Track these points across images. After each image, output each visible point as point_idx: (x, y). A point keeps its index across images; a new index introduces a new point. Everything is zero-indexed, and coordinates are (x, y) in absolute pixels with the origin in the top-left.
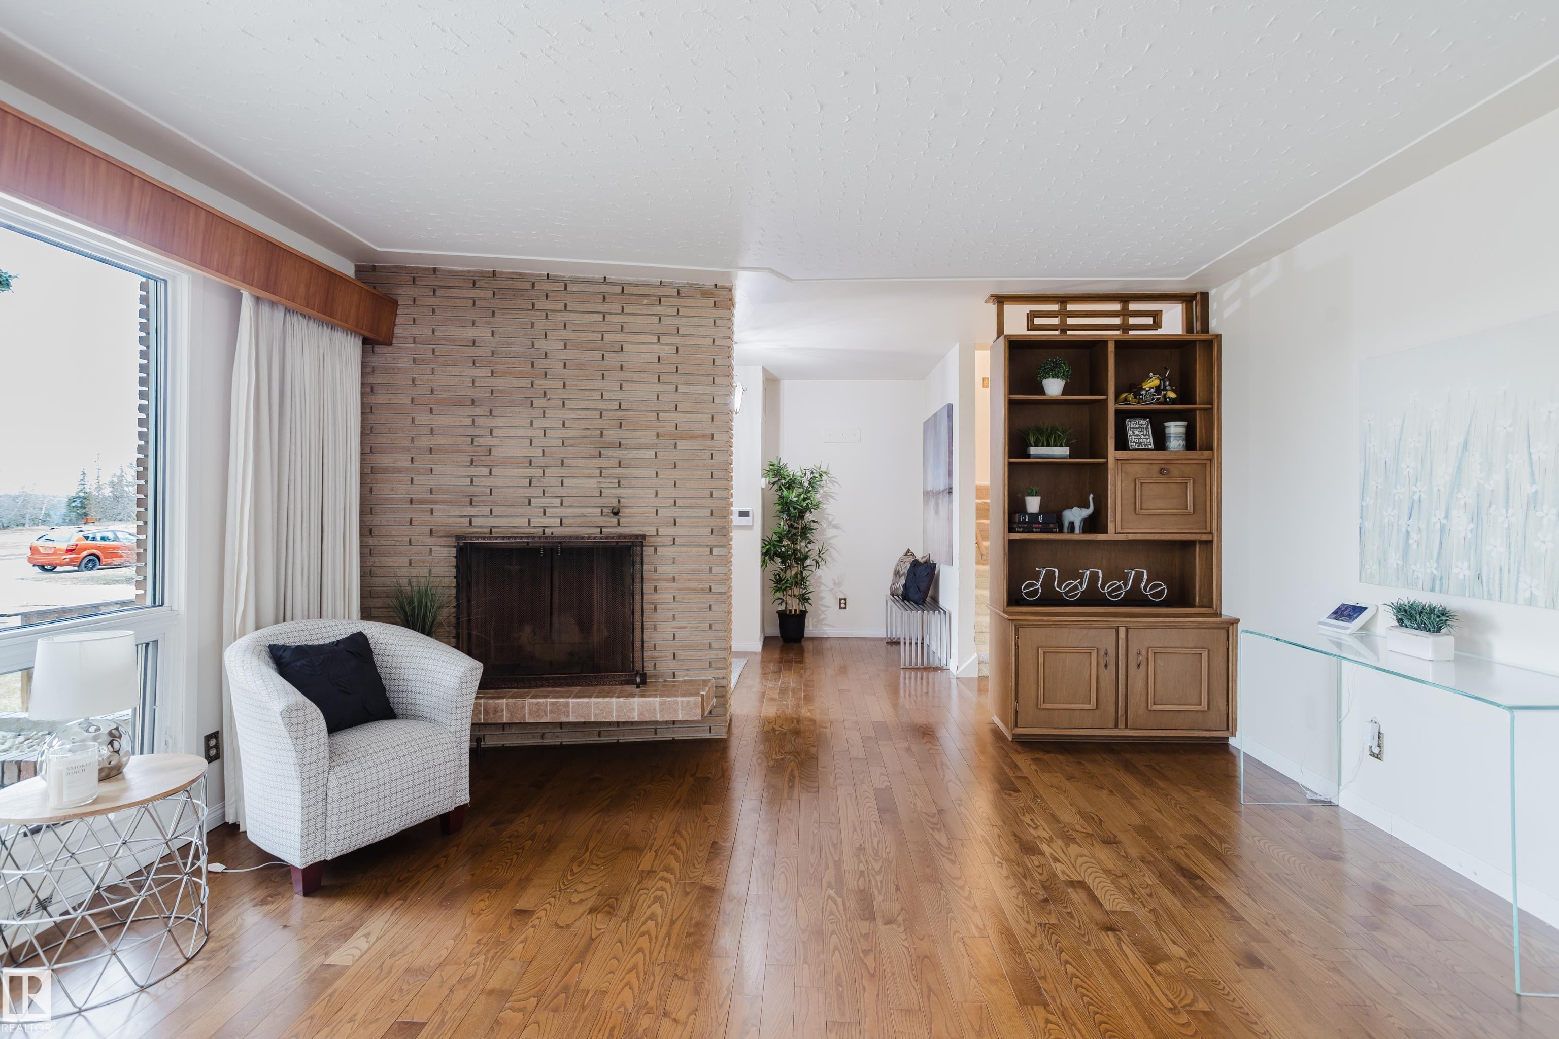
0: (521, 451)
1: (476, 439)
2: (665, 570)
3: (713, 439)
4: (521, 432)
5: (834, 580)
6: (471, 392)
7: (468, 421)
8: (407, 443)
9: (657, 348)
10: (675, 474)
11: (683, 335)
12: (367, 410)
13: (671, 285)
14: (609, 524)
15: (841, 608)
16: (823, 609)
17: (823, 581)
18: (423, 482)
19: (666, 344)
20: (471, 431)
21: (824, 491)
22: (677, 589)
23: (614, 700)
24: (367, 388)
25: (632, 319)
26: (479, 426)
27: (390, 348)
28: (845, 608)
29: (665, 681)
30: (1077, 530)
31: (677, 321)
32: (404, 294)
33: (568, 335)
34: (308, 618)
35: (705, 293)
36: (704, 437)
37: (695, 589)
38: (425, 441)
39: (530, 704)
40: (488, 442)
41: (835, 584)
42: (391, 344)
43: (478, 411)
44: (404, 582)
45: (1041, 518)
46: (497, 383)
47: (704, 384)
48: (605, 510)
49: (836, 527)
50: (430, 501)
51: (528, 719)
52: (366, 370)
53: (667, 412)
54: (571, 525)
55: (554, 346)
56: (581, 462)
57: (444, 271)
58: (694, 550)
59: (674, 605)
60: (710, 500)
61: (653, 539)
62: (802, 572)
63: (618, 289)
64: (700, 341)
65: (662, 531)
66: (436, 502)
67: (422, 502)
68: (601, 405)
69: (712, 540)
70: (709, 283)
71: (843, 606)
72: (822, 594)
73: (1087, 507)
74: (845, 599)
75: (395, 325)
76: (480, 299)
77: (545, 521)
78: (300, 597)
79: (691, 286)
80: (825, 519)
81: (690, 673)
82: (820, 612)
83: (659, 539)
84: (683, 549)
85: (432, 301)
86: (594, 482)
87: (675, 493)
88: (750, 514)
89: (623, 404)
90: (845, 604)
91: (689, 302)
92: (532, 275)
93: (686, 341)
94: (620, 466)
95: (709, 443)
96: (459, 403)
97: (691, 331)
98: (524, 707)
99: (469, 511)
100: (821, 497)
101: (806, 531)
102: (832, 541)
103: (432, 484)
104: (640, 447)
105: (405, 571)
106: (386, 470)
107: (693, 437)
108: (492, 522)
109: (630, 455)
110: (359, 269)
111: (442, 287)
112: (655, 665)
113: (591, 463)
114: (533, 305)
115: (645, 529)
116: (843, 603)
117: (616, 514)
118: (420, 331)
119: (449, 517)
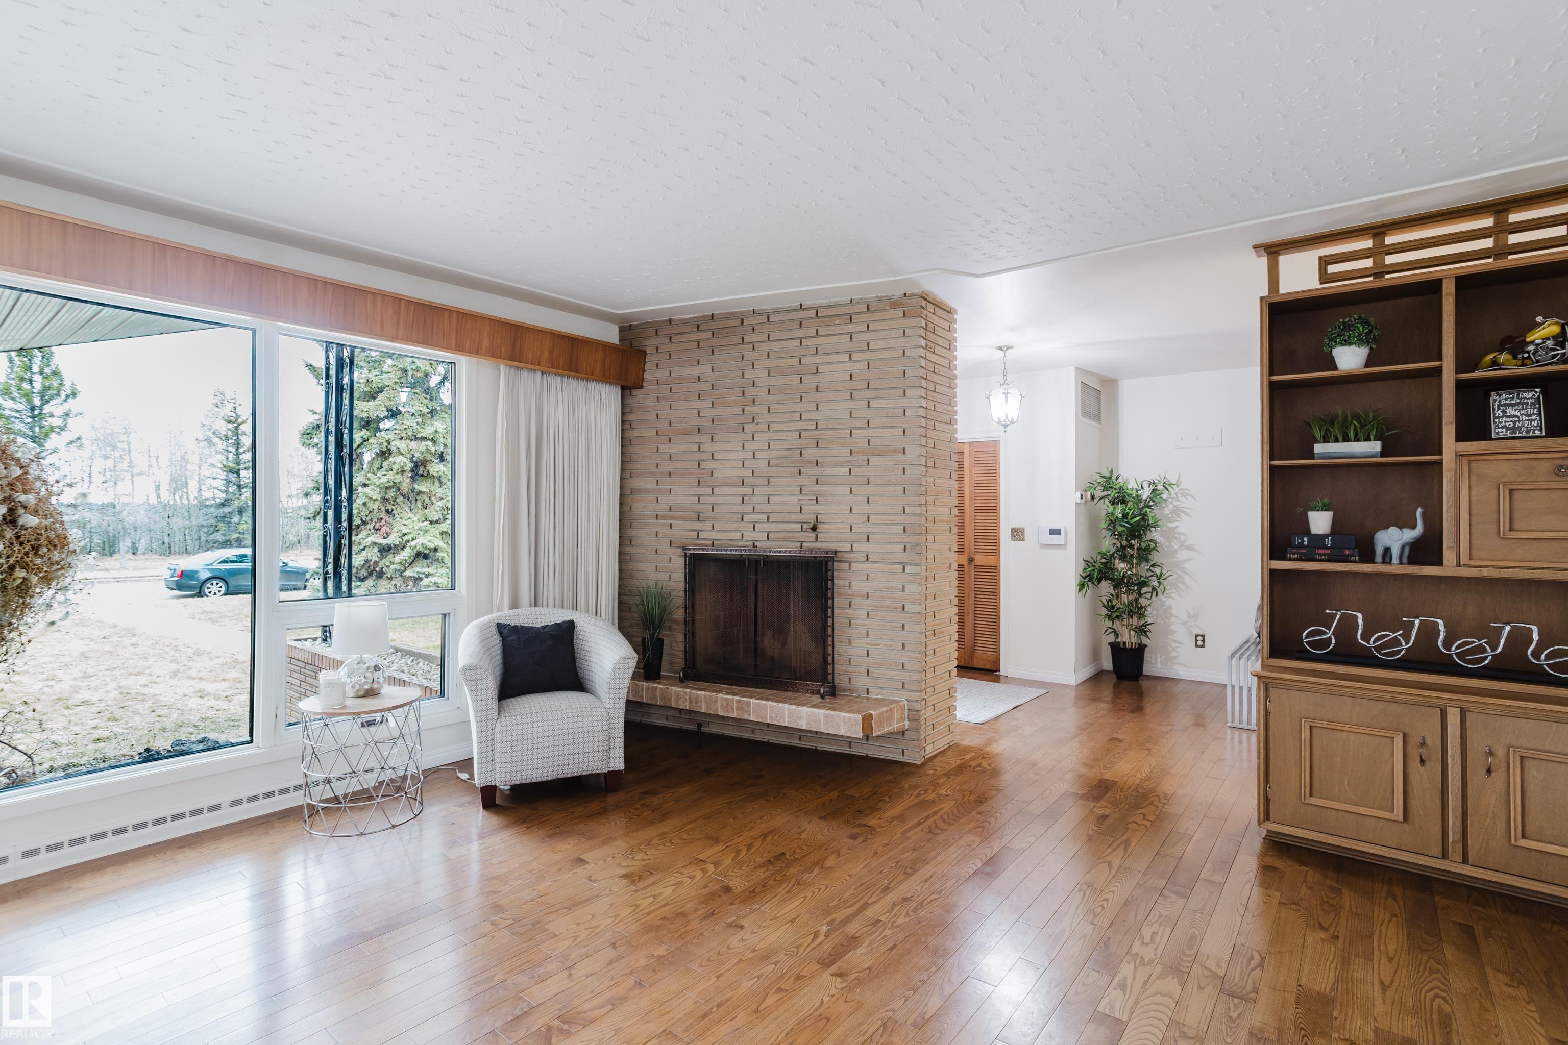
0: (736, 473)
1: (702, 463)
2: (860, 586)
3: (904, 453)
4: (735, 455)
5: (1187, 612)
6: (697, 422)
7: (696, 448)
8: (653, 468)
9: (849, 366)
10: (868, 490)
11: (875, 350)
12: (625, 443)
13: (861, 301)
14: (808, 539)
15: (1197, 646)
16: (1174, 645)
17: (1174, 612)
18: (666, 501)
19: (858, 361)
20: (698, 456)
21: (1175, 506)
22: (871, 606)
23: (786, 706)
24: (625, 424)
25: (826, 340)
26: (703, 452)
27: (641, 391)
28: (1203, 646)
29: (859, 696)
30: (1395, 560)
31: (868, 336)
32: (650, 344)
33: (771, 363)
35: (894, 304)
36: (895, 451)
37: (887, 607)
38: (667, 466)
39: (722, 699)
40: (709, 465)
41: (1189, 616)
42: (642, 387)
43: (705, 438)
44: (652, 584)
45: (1328, 542)
46: (716, 412)
47: (896, 398)
48: (805, 526)
49: (1190, 548)
50: (670, 516)
51: (720, 712)
52: (625, 410)
53: (860, 428)
54: (776, 540)
55: (759, 374)
56: (783, 481)
57: (677, 320)
58: (887, 568)
59: (867, 622)
60: (903, 517)
61: (847, 555)
62: (1137, 600)
63: (812, 313)
64: (889, 354)
65: (856, 547)
66: (673, 518)
67: (665, 517)
68: (800, 426)
69: (905, 558)
70: (898, 293)
71: (1200, 643)
72: (1172, 628)
73: (1414, 527)
74: (1203, 636)
75: (644, 371)
76: (703, 340)
77: (755, 535)
79: (880, 299)
80: (1176, 539)
81: (883, 691)
82: (1170, 649)
83: (852, 555)
84: (877, 566)
85: (669, 347)
86: (794, 499)
87: (868, 509)
88: (1063, 532)
89: (819, 423)
90: (1203, 641)
91: (877, 316)
92: (741, 312)
93: (877, 355)
94: (817, 483)
95: (902, 457)
96: (688, 433)
97: (881, 345)
98: (716, 701)
99: (698, 526)
100: (1171, 513)
101: (1145, 554)
102: (1186, 565)
103: (671, 503)
104: (836, 465)
105: (652, 576)
106: (639, 491)
107: (885, 453)
108: (714, 535)
109: (826, 473)
110: (622, 330)
111: (677, 334)
112: (850, 679)
113: (791, 481)
114: (743, 339)
115: (841, 544)
116: (1200, 641)
117: (814, 529)
118: (662, 374)
119: (683, 531)
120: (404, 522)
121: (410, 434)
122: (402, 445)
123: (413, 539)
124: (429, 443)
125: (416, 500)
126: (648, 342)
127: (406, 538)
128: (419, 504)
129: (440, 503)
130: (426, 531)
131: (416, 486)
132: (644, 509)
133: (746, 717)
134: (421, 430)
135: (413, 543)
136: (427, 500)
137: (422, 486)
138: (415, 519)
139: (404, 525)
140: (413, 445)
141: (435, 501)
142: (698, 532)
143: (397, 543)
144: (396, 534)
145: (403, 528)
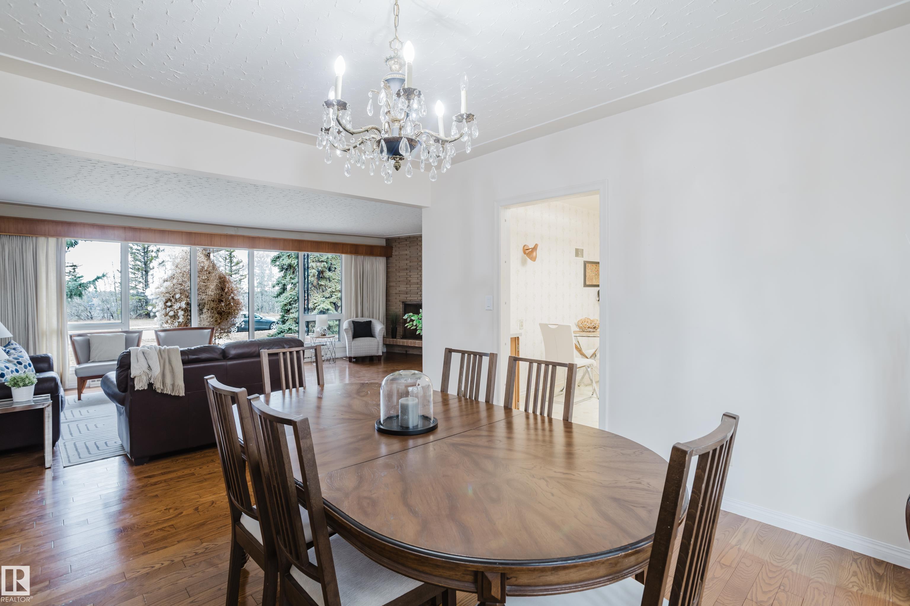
1: (407, 278)
4: (416, 276)
6: (406, 267)
7: (406, 274)
8: (395, 280)
12: (387, 273)
18: (398, 289)
20: (406, 276)
24: (387, 268)
26: (408, 275)
32: (394, 245)
34: (362, 317)
38: (398, 279)
40: (410, 279)
42: (392, 257)
43: (408, 271)
44: (394, 312)
46: (411, 264)
51: (409, 345)
52: (387, 264)
57: (401, 238)
66: (400, 294)
67: (398, 294)
75: (392, 253)
76: (407, 244)
78: (366, 313)
85: (399, 246)
96: (404, 270)
99: (406, 296)
103: (399, 289)
105: (394, 310)
106: (391, 286)
108: (410, 298)
110: (386, 242)
111: (401, 242)
114: (417, 244)
118: (397, 253)
119: (403, 297)
120: (315, 298)
121: (317, 259)
122: (314, 265)
123: (319, 305)
124: (325, 263)
125: (320, 288)
126: (393, 244)
127: (316, 305)
128: (321, 290)
129: (329, 290)
130: (324, 302)
131: (319, 282)
132: (393, 291)
133: (415, 346)
134: (321, 257)
135: (319, 307)
136: (324, 289)
137: (322, 283)
138: (319, 296)
139: (315, 299)
140: (318, 264)
141: (327, 289)
142: (407, 297)
143: (312, 307)
144: (311, 303)
145: (314, 300)
